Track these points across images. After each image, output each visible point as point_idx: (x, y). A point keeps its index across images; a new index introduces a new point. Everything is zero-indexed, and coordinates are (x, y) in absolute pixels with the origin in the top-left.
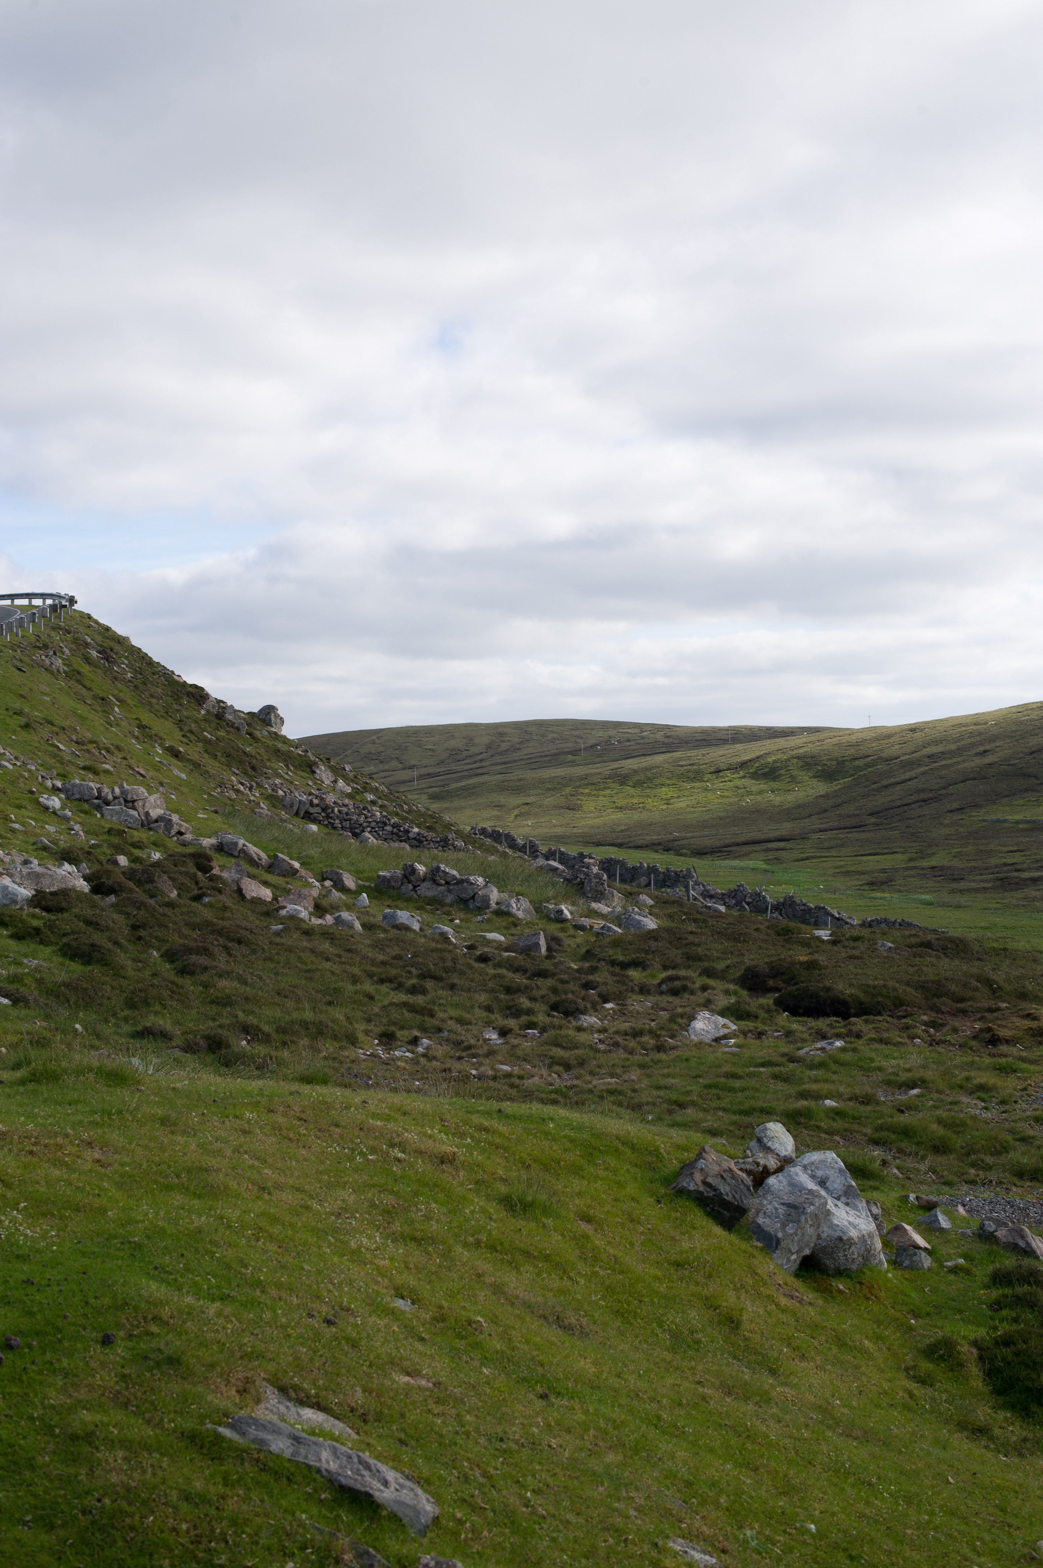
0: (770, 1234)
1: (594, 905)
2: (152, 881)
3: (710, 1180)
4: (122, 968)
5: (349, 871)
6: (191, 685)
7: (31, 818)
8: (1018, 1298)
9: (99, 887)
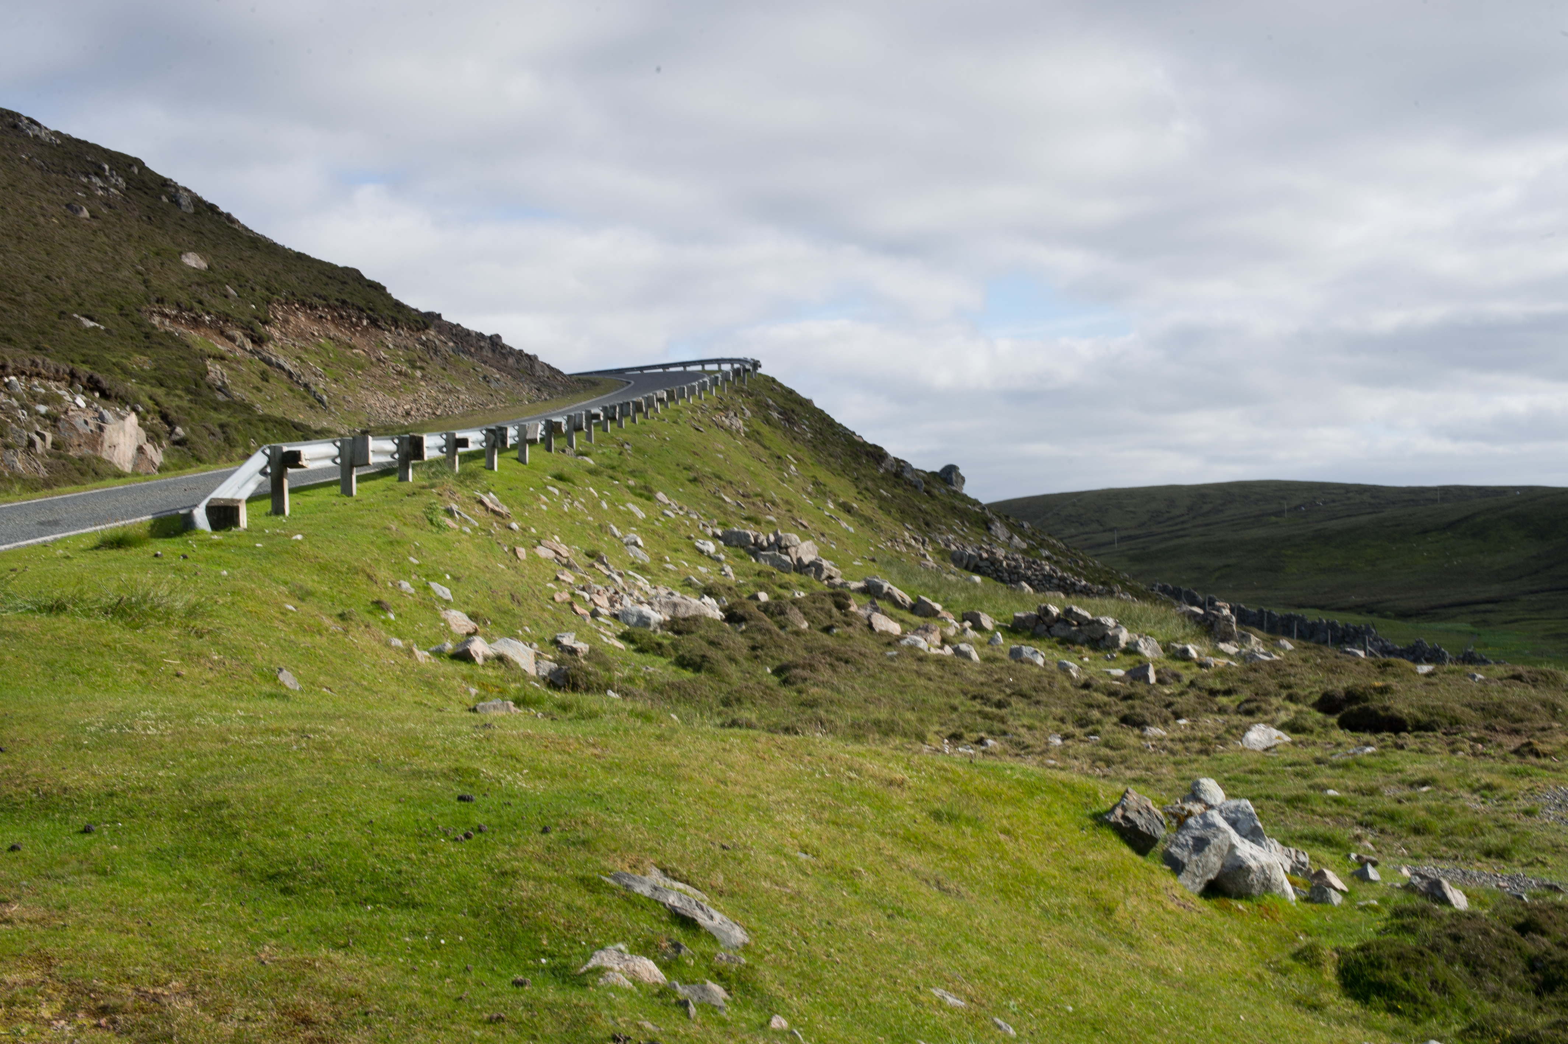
0: (1177, 859)
1: (1222, 646)
2: (782, 613)
3: (1128, 814)
4: (727, 675)
5: (990, 614)
6: (871, 446)
7: (685, 560)
8: (1403, 926)
9: (732, 616)
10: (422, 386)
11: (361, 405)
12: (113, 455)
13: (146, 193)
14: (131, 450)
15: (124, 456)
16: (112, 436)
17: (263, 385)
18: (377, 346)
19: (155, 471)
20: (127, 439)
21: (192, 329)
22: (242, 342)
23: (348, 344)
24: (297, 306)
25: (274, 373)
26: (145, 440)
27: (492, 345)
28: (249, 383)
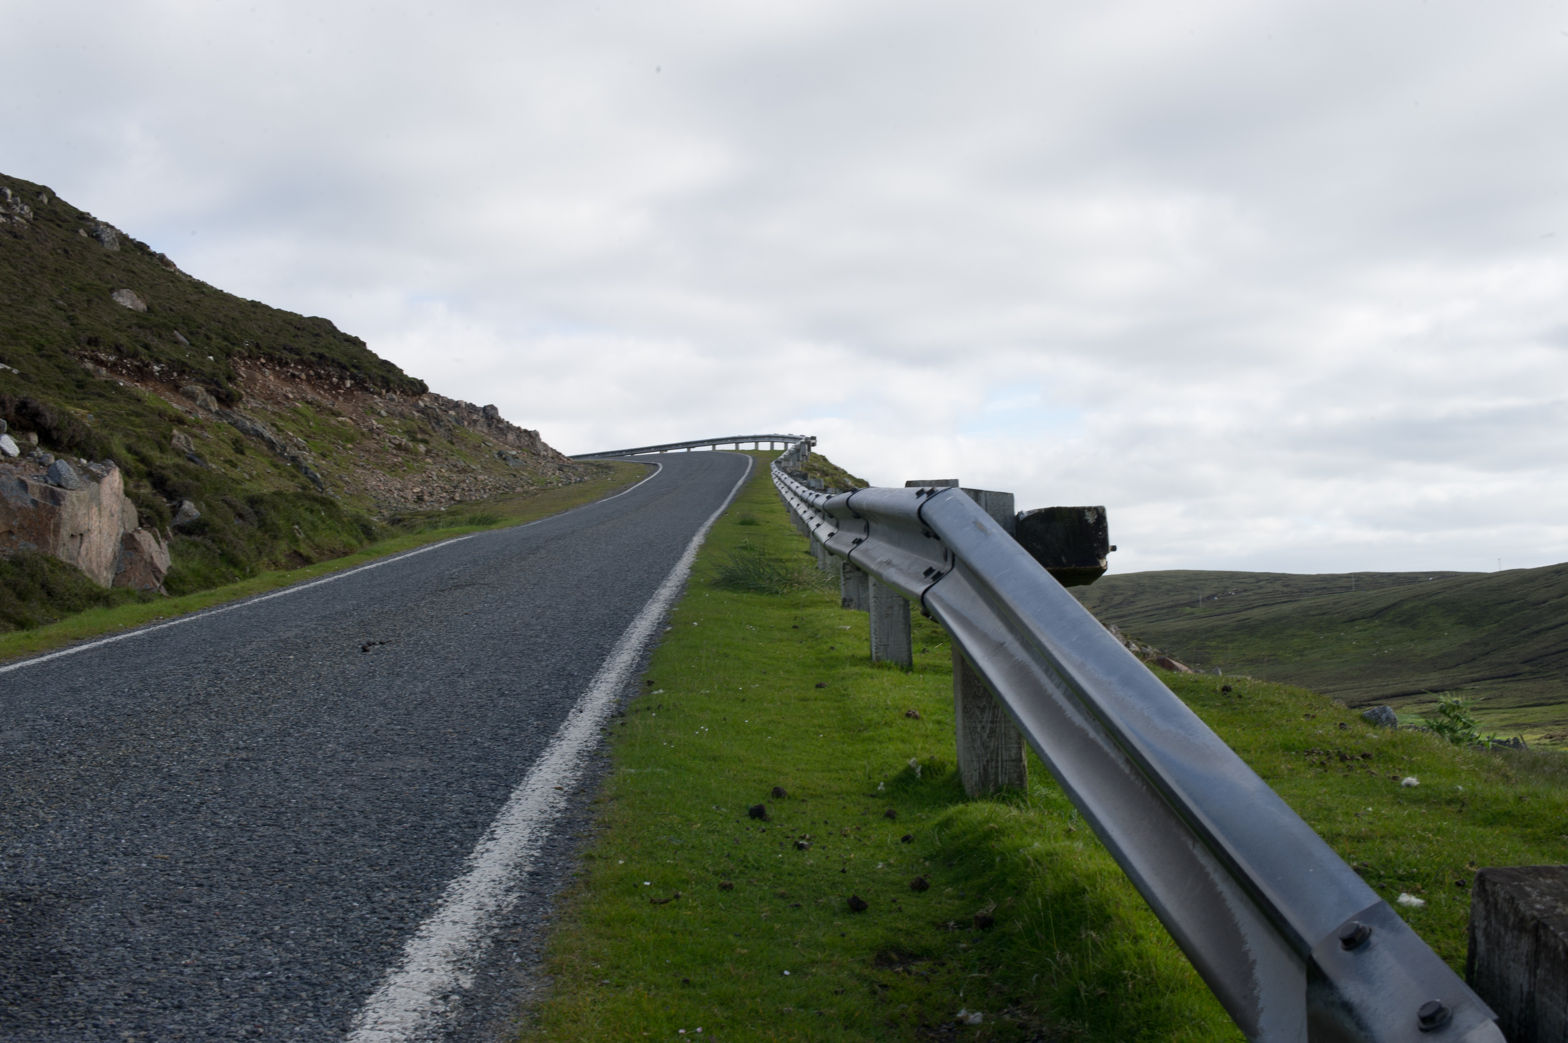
10: (429, 464)
11: (362, 487)
12: (79, 553)
13: (59, 226)
14: (112, 544)
15: (99, 554)
16: (76, 515)
17: (237, 459)
18: (366, 413)
19: (158, 585)
20: (105, 520)
21: (138, 381)
22: (205, 400)
23: (331, 410)
24: (263, 361)
25: (250, 443)
26: (137, 524)
27: (487, 418)
28: (219, 456)
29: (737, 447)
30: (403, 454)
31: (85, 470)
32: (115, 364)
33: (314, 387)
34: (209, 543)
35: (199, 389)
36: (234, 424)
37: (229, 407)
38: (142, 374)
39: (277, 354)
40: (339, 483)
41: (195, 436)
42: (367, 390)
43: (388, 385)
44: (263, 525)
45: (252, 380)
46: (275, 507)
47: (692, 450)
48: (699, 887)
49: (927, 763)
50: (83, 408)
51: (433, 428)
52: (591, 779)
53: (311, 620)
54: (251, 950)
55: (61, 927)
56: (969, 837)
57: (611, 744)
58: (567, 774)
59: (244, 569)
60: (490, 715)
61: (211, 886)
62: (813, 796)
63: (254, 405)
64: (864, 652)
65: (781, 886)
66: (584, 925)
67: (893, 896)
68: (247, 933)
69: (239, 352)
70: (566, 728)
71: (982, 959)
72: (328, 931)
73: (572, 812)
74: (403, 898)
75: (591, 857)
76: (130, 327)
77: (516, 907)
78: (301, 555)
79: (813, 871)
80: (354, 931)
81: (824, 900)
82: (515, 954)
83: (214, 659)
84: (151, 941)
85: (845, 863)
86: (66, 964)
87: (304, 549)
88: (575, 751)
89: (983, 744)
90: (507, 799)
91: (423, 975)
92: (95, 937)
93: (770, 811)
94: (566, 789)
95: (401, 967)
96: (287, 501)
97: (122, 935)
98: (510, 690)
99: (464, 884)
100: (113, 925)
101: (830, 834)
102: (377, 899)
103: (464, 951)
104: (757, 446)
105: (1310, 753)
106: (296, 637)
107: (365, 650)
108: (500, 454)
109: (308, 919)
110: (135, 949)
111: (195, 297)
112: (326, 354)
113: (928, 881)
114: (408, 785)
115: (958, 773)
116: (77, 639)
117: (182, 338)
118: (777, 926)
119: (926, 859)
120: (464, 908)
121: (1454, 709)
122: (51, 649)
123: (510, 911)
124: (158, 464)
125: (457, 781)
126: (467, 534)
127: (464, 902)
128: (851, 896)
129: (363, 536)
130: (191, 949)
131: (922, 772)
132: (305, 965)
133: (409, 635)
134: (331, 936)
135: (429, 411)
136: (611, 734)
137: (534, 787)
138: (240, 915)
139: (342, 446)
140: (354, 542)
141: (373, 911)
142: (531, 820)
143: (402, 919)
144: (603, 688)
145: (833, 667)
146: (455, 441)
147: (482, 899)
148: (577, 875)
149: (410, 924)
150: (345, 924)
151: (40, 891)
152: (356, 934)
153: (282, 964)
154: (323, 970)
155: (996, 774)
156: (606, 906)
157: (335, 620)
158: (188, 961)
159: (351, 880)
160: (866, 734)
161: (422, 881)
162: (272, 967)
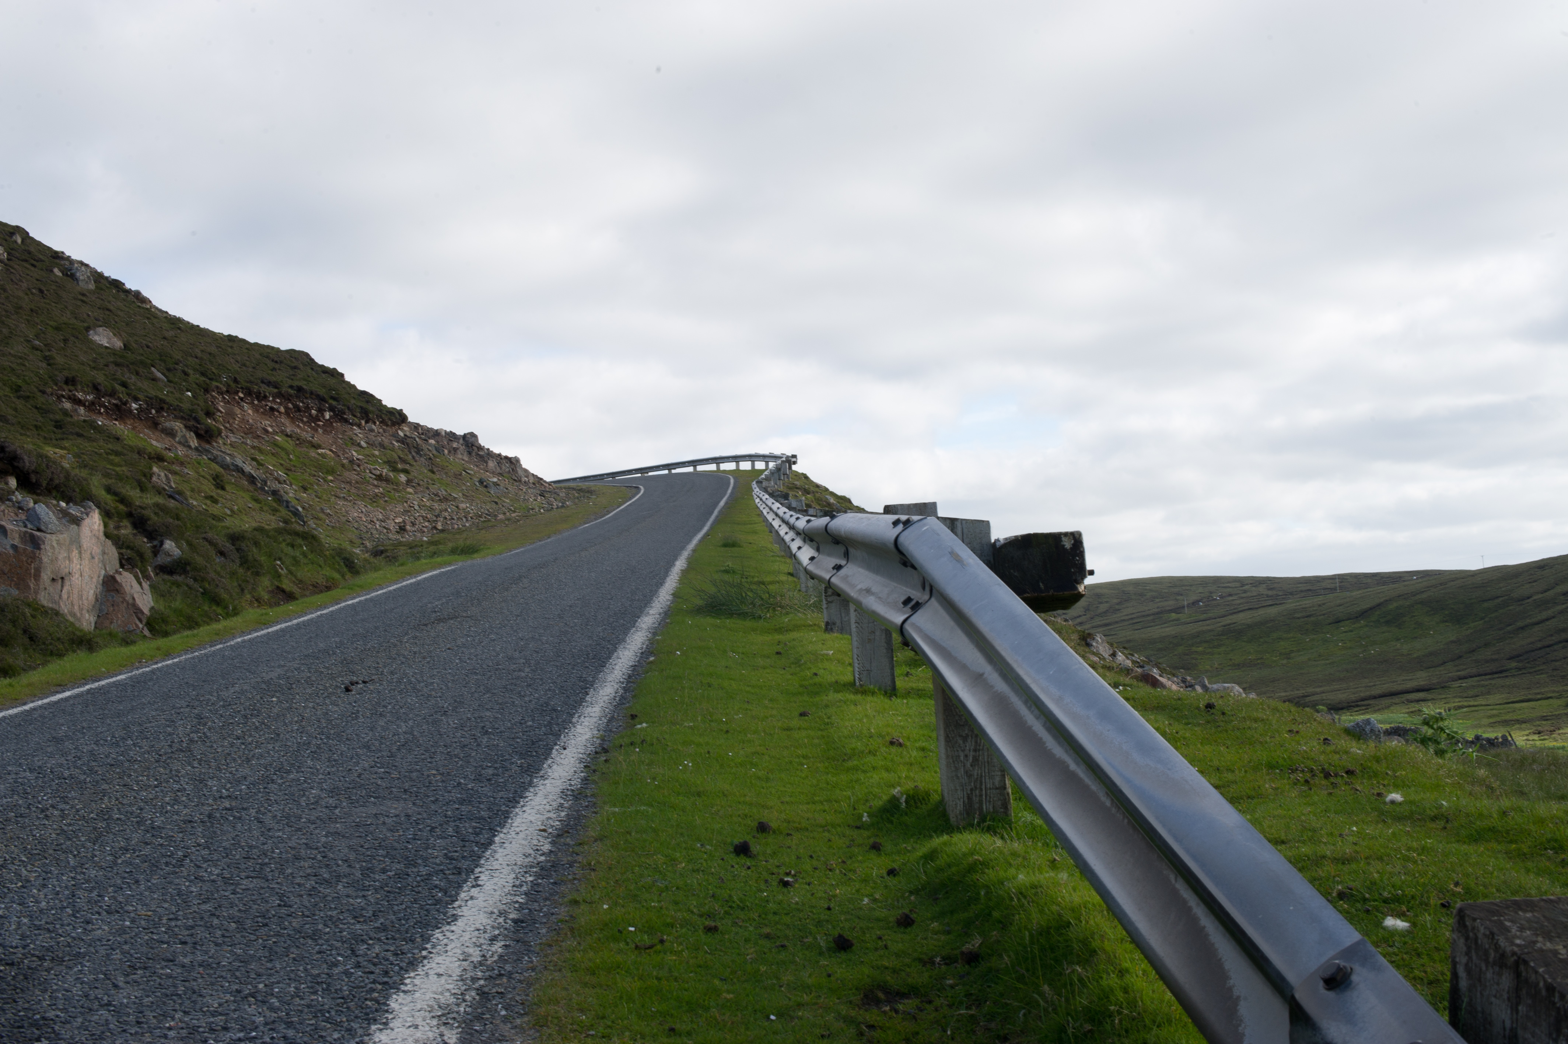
10: (410, 493)
11: (344, 519)
12: (60, 596)
13: (33, 265)
14: (93, 586)
15: (81, 597)
16: (57, 559)
17: (218, 494)
18: (346, 444)
19: (141, 626)
20: (86, 562)
21: (116, 420)
22: (184, 436)
23: (311, 442)
24: (241, 395)
25: (230, 478)
26: (118, 565)
27: (467, 446)
28: (200, 492)
29: (718, 467)
30: (384, 484)
31: (65, 513)
32: (93, 403)
33: (293, 420)
34: (191, 582)
35: (178, 425)
36: (214, 460)
37: (209, 443)
38: (120, 412)
39: (255, 388)
40: (321, 515)
41: (175, 473)
42: (346, 421)
43: (367, 416)
44: (245, 562)
45: (231, 414)
46: (256, 544)
47: (673, 471)
48: (684, 930)
49: (911, 793)
50: (62, 448)
51: (413, 457)
52: (575, 819)
53: (294, 659)
54: (235, 1010)
55: (44, 991)
56: (954, 869)
57: (595, 782)
58: (551, 815)
59: (226, 607)
60: (473, 754)
61: (195, 943)
62: (798, 830)
63: (234, 440)
64: (848, 678)
65: (766, 926)
66: (569, 974)
67: (878, 933)
68: (231, 993)
69: (217, 387)
70: (550, 767)
71: (968, 995)
72: (312, 987)
73: (556, 855)
74: (387, 951)
75: (575, 902)
76: (107, 366)
77: (501, 956)
78: (283, 591)
79: (798, 910)
80: (339, 987)
81: (810, 939)
82: (500, 1006)
83: (197, 703)
84: (135, 1003)
85: (830, 900)
86: (49, 1030)
87: (287, 585)
88: (558, 790)
89: (966, 772)
90: (491, 842)
91: (408, 1032)
92: (78, 1001)
93: (755, 848)
94: (550, 830)
95: (386, 1024)
96: (268, 536)
97: (106, 998)
98: (493, 728)
99: (448, 934)
100: (96, 988)
101: (816, 869)
102: (361, 952)
103: (448, 1005)
104: (738, 466)
105: (1293, 771)
106: (279, 678)
107: (347, 690)
108: (481, 482)
109: (292, 976)
110: (118, 1012)
111: (171, 333)
112: (305, 387)
113: (913, 916)
114: (392, 831)
115: (942, 802)
116: (60, 685)
117: (159, 375)
118: (763, 968)
119: (911, 893)
120: (449, 959)
121: (1437, 720)
122: (34, 697)
123: (495, 961)
124: (137, 504)
125: (441, 825)
126: (450, 564)
127: (449, 953)
128: (837, 935)
129: (345, 569)
130: (175, 1010)
131: (906, 802)
132: (289, 1025)
133: (392, 673)
134: (315, 993)
135: (409, 440)
136: (594, 771)
137: (518, 830)
138: (224, 974)
139: (323, 478)
140: (337, 576)
141: (358, 966)
142: (516, 864)
143: (386, 973)
144: (586, 723)
145: (817, 694)
146: (435, 469)
147: (466, 950)
148: (562, 921)
149: (395, 978)
150: (330, 980)
151: (23, 954)
152: (341, 990)
153: (266, 1024)
154: (308, 1029)
155: (981, 802)
156: (591, 954)
157: (318, 658)
158: (172, 1023)
159: (335, 932)
160: (850, 764)
161: (407, 933)
162: (257, 1027)
